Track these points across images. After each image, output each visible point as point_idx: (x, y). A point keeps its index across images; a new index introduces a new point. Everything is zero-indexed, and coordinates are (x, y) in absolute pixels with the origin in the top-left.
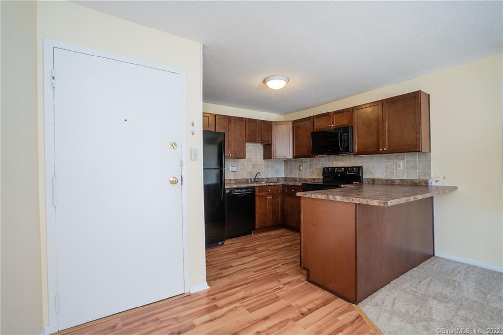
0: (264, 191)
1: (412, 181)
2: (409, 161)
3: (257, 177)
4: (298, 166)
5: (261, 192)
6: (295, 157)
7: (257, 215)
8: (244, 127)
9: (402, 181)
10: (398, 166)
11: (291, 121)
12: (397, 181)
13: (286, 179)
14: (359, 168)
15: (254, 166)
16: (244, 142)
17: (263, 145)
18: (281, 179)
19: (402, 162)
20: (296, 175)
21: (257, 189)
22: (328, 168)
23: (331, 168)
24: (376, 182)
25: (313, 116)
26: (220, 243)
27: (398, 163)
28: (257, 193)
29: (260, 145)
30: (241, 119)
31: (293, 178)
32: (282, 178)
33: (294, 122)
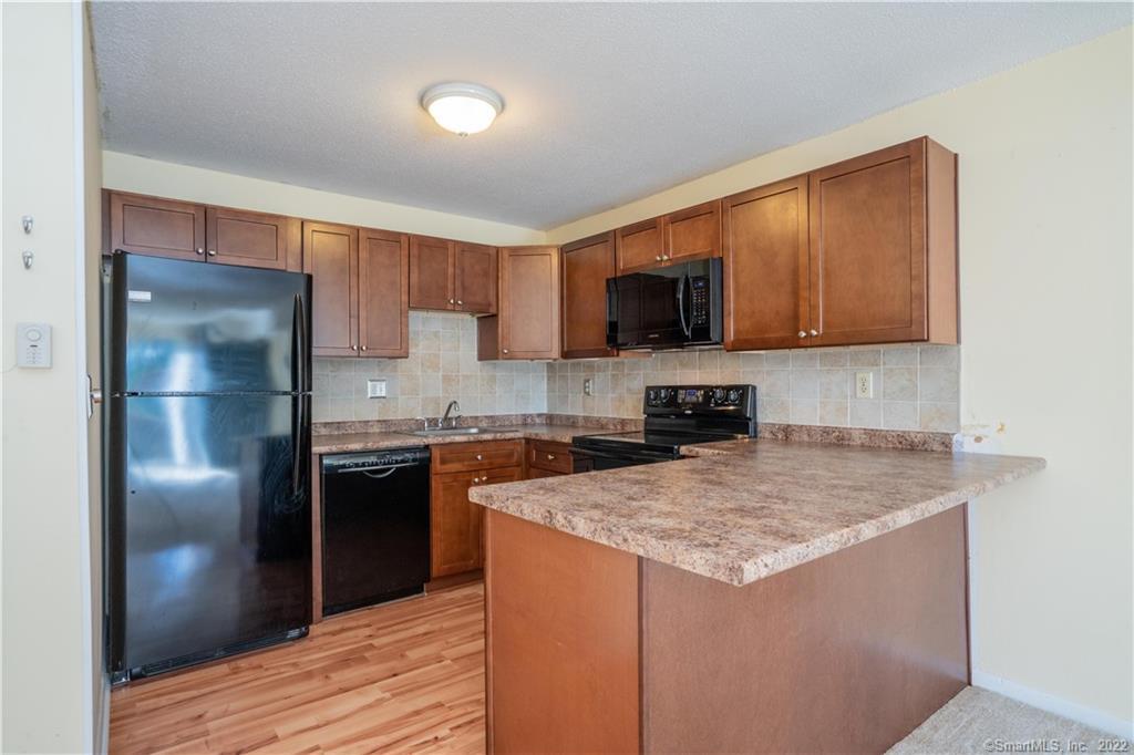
0: (461, 460)
1: (901, 437)
2: (891, 370)
3: (449, 416)
4: (582, 379)
5: (451, 461)
6: (565, 355)
7: (436, 535)
8: (405, 261)
9: (871, 433)
10: (859, 385)
11: (557, 246)
12: (856, 435)
13: (550, 420)
14: (744, 392)
15: (447, 379)
16: (405, 306)
17: (478, 318)
18: (538, 420)
19: (871, 375)
20: (575, 408)
21: (436, 454)
22: (657, 389)
23: (667, 388)
24: (795, 437)
25: (615, 231)
26: (294, 633)
27: (859, 376)
28: (436, 466)
29: (467, 317)
30: (393, 238)
31: (568, 417)
32: (539, 415)
33: (566, 251)
